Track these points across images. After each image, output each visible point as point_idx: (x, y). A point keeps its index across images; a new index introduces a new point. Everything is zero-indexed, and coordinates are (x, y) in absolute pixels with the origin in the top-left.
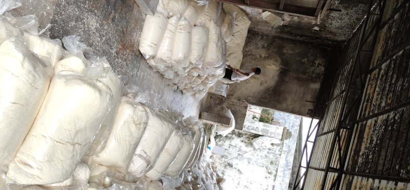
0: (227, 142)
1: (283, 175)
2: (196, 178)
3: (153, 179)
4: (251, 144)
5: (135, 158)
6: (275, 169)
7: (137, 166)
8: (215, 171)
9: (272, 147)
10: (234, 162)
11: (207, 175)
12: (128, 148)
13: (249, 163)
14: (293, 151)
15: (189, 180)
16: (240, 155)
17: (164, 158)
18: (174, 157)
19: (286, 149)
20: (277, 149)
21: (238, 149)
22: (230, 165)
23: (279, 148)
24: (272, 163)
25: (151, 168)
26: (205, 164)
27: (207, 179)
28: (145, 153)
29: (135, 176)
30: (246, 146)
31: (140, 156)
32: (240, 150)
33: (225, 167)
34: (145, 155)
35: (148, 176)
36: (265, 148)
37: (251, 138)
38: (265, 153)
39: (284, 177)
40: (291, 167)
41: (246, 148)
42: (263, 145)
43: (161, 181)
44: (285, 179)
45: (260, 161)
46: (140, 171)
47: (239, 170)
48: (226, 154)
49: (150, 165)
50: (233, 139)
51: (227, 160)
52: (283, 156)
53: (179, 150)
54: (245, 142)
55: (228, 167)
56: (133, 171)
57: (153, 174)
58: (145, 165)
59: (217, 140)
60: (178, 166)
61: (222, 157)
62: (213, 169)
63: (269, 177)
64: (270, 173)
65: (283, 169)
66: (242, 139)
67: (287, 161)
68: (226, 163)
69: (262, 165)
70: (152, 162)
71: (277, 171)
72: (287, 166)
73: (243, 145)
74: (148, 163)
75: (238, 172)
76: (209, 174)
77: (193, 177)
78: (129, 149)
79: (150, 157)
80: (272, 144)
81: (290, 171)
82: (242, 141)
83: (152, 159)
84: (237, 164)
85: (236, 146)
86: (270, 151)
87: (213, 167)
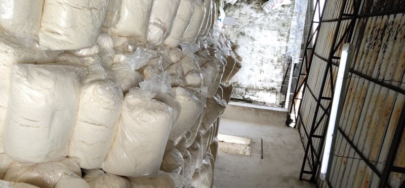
0: (237, 12)
1: (294, 37)
2: (212, 46)
3: (172, 47)
4: (262, 9)
5: (151, 27)
6: (288, 30)
7: (154, 33)
8: (229, 40)
9: (283, 9)
10: (246, 30)
11: (221, 44)
12: (142, 16)
13: (261, 28)
14: (304, 12)
15: (206, 47)
16: (251, 23)
17: (178, 24)
18: (188, 23)
19: (298, 11)
20: (288, 10)
21: (249, 17)
22: (243, 34)
23: (289, 9)
24: (284, 25)
25: (168, 34)
26: (218, 34)
27: (222, 47)
28: (159, 20)
29: (154, 44)
30: (257, 12)
31: (155, 24)
32: (251, 17)
33: (238, 36)
34: (160, 23)
35: (167, 44)
36: (275, 11)
37: (260, 3)
38: (276, 16)
39: (296, 39)
40: (303, 28)
41: (257, 14)
42: (274, 8)
43: (180, 47)
44: (298, 41)
45: (272, 25)
46: (157, 39)
47: (251, 37)
48: (237, 23)
49: (166, 32)
50: (243, 7)
51: (238, 29)
52: (295, 17)
53: (192, 14)
54: (255, 9)
55: (241, 36)
56: (151, 39)
57: (171, 41)
58: (162, 32)
59: (227, 11)
60: (193, 32)
61: (234, 27)
62: (227, 38)
63: (282, 39)
64: (282, 35)
65: (294, 31)
66: (252, 5)
67: (298, 22)
68: (238, 33)
69: (273, 29)
70: (168, 28)
71: (289, 33)
72: (299, 26)
73: (253, 11)
74: (164, 30)
75: (250, 40)
76: (223, 43)
77: (209, 45)
78: (144, 16)
79: (165, 24)
80: (283, 6)
81: (303, 32)
82: (252, 8)
83: (168, 25)
84: (249, 32)
85: (246, 14)
86: (281, 13)
87: (226, 36)
